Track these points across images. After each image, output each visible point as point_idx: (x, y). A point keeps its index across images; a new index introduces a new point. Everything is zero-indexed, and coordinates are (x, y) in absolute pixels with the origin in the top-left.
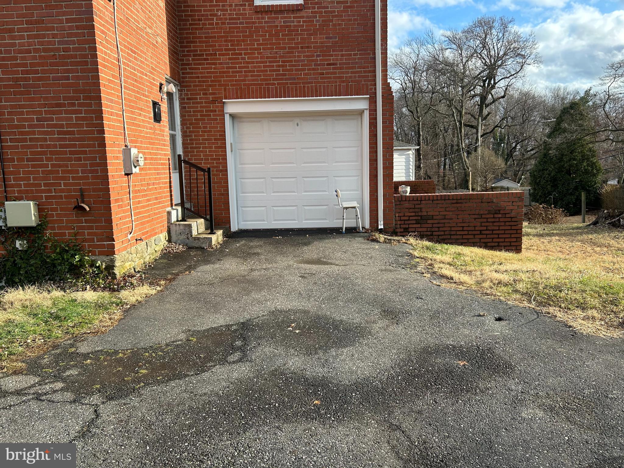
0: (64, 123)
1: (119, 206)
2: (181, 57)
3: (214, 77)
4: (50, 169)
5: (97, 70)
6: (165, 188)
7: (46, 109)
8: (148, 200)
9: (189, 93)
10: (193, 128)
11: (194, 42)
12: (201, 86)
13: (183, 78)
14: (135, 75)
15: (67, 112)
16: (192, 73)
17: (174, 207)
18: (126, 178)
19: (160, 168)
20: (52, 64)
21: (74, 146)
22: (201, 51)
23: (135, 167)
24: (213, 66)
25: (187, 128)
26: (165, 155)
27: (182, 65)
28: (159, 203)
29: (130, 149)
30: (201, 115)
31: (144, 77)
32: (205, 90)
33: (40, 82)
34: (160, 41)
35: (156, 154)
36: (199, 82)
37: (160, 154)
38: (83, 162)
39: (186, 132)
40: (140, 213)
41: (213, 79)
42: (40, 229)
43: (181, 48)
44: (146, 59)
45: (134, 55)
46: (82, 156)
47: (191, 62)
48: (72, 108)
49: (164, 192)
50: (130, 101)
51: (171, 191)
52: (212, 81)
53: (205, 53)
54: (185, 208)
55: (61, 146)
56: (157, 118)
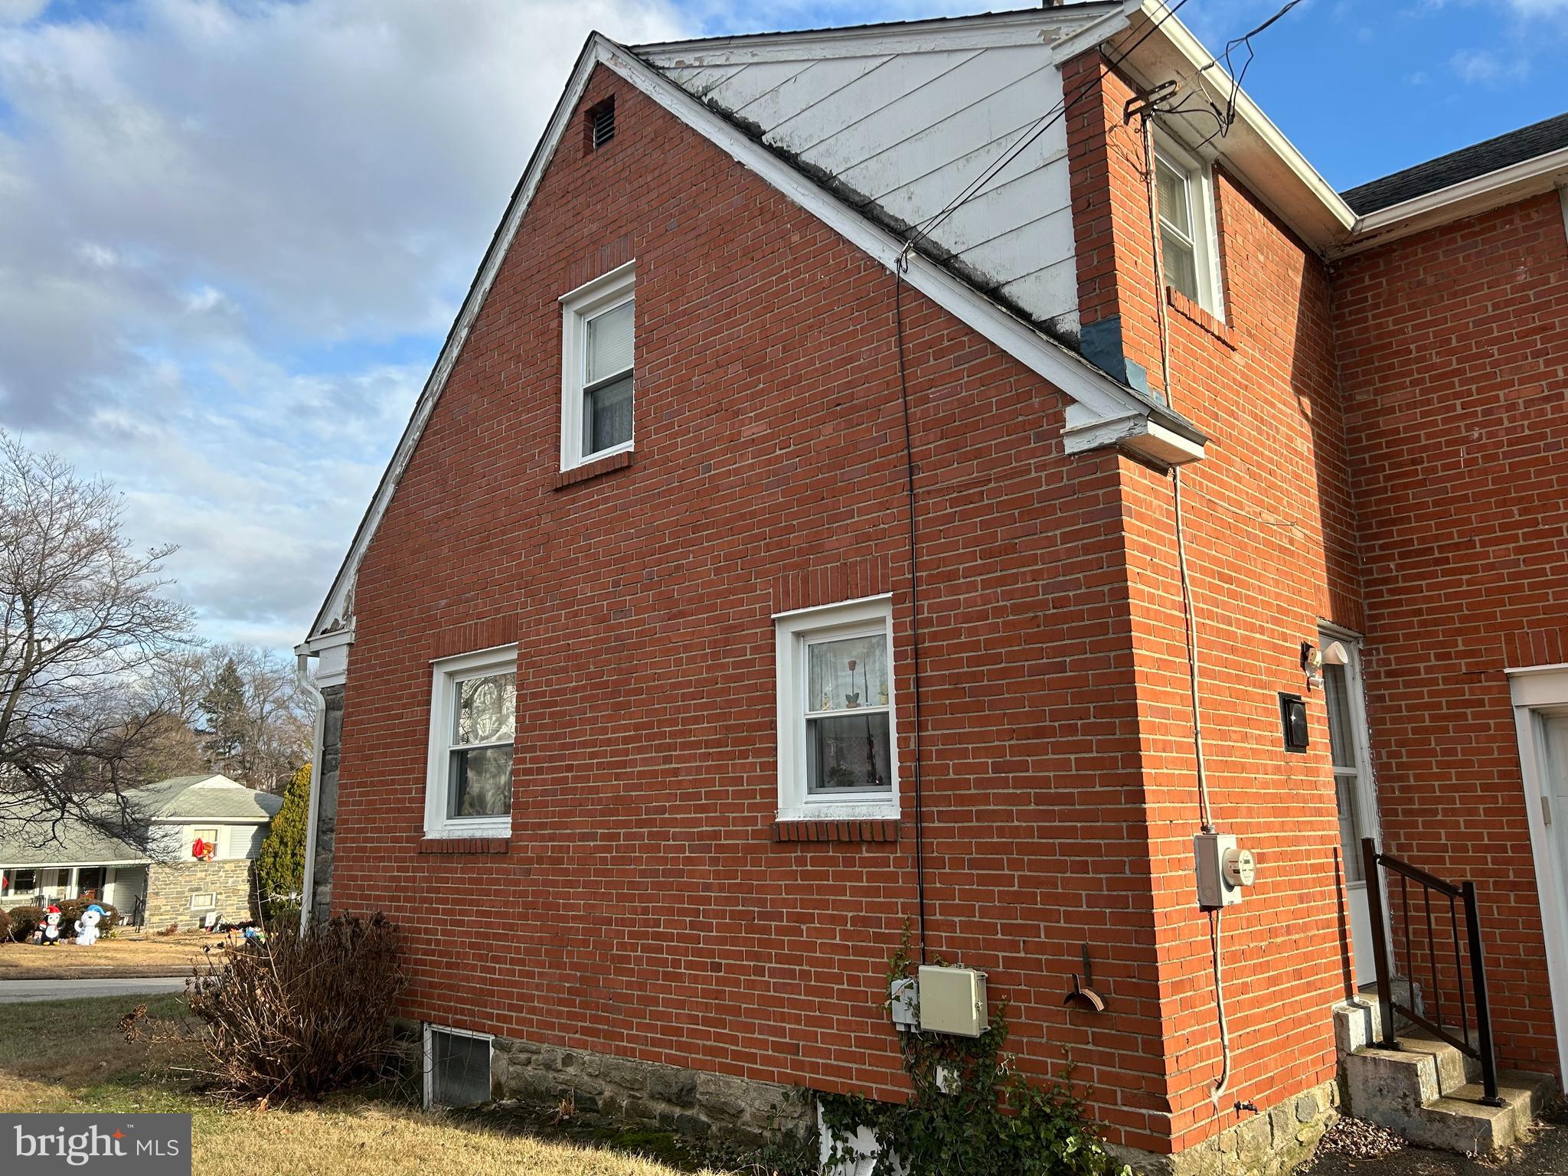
0: (1051, 774)
1: (1185, 1004)
2: (1363, 563)
3: (1470, 607)
4: (1016, 888)
5: (1128, 643)
6: (1324, 939)
7: (1013, 742)
8: (1274, 981)
9: (1392, 657)
10: (1410, 754)
11: (1402, 521)
12: (1429, 634)
13: (1372, 618)
14: (1231, 635)
15: (1058, 748)
16: (1399, 603)
17: (1356, 999)
18: (1204, 920)
19: (1307, 880)
20: (1030, 639)
21: (1072, 832)
22: (1422, 540)
23: (1230, 888)
24: (1465, 577)
25: (1390, 755)
26: (1323, 840)
27: (1368, 584)
28: (1310, 986)
29: (1215, 839)
30: (1432, 718)
31: (1258, 636)
32: (1442, 645)
33: (1004, 682)
34: (1302, 536)
35: (1296, 841)
36: (1422, 624)
37: (1307, 840)
38: (1091, 875)
39: (1387, 766)
40: (1246, 1022)
41: (1466, 612)
42: (989, 1046)
43: (1362, 541)
44: (1261, 590)
45: (1226, 586)
46: (1090, 859)
47: (1394, 573)
48: (1070, 738)
49: (1322, 954)
50: (1216, 705)
51: (1345, 949)
52: (1463, 619)
53: (1435, 545)
54: (1392, 1005)
55: (1044, 833)
56: (1296, 738)
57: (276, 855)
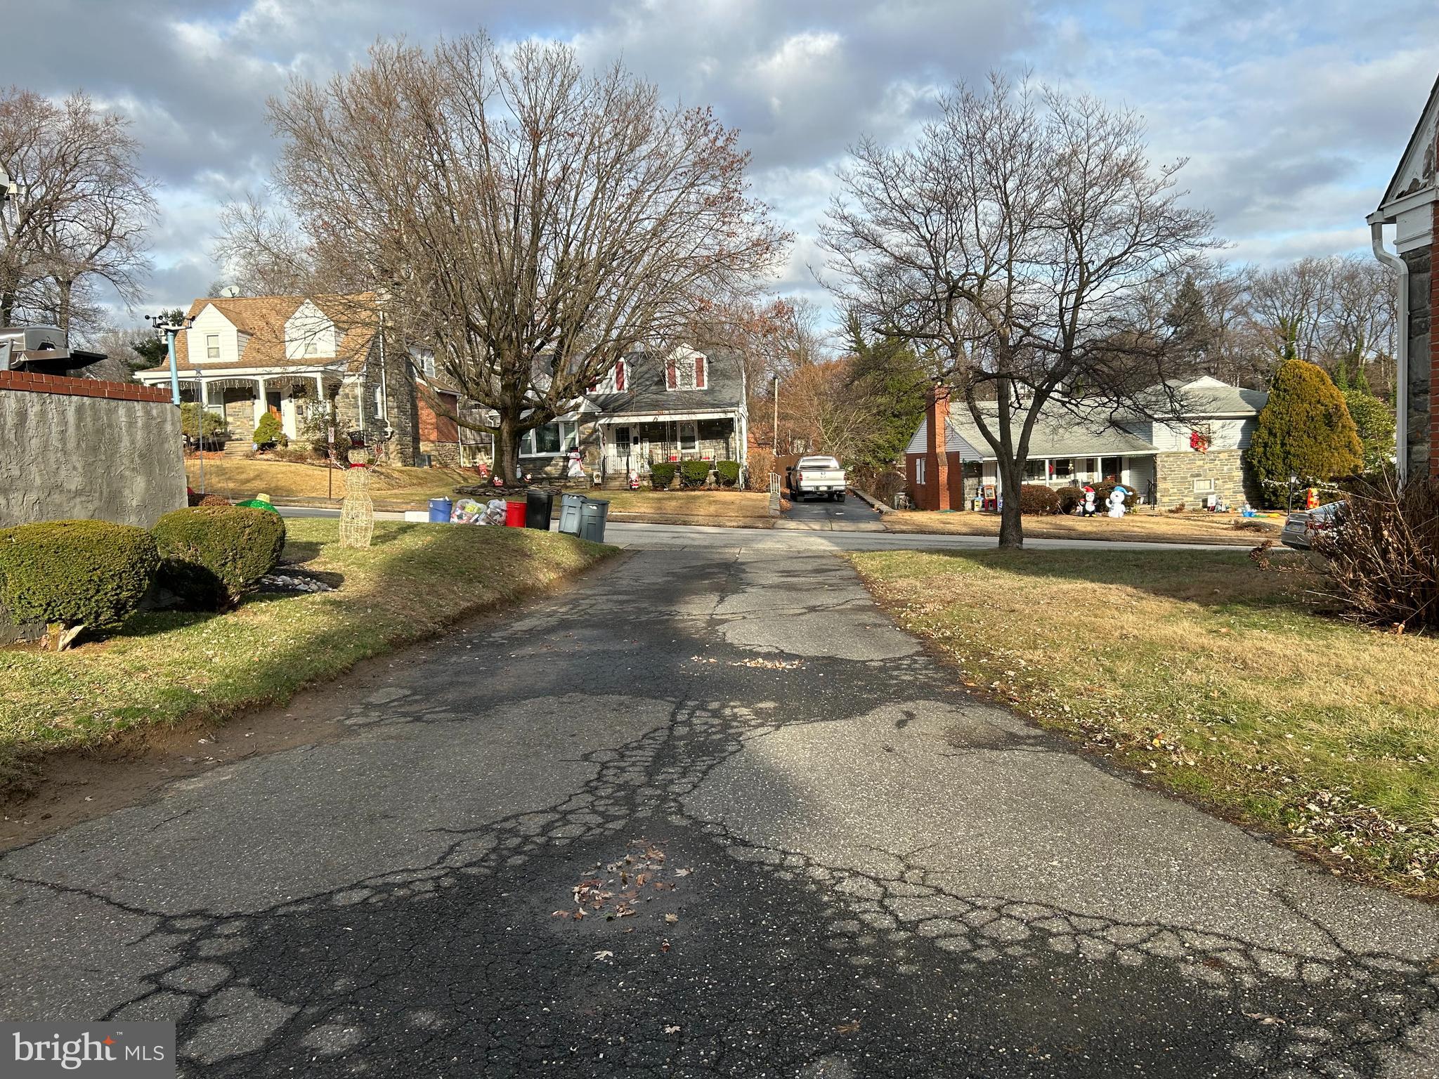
57: (1266, 445)
